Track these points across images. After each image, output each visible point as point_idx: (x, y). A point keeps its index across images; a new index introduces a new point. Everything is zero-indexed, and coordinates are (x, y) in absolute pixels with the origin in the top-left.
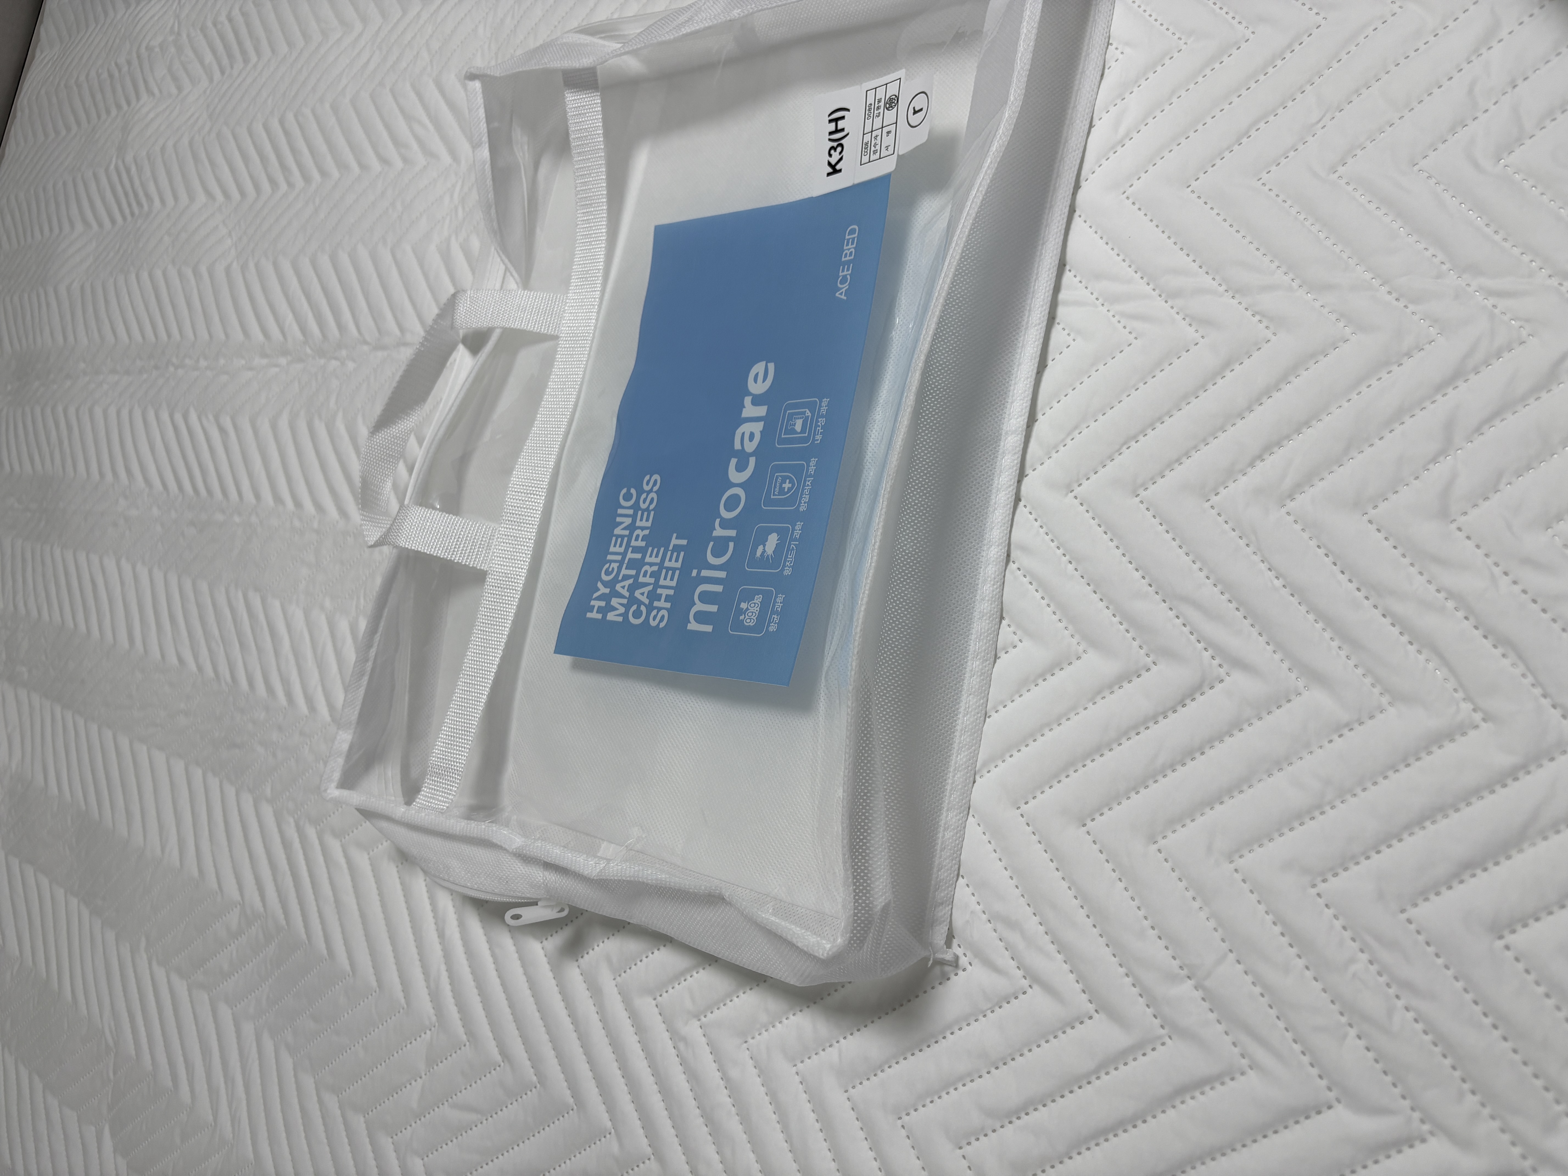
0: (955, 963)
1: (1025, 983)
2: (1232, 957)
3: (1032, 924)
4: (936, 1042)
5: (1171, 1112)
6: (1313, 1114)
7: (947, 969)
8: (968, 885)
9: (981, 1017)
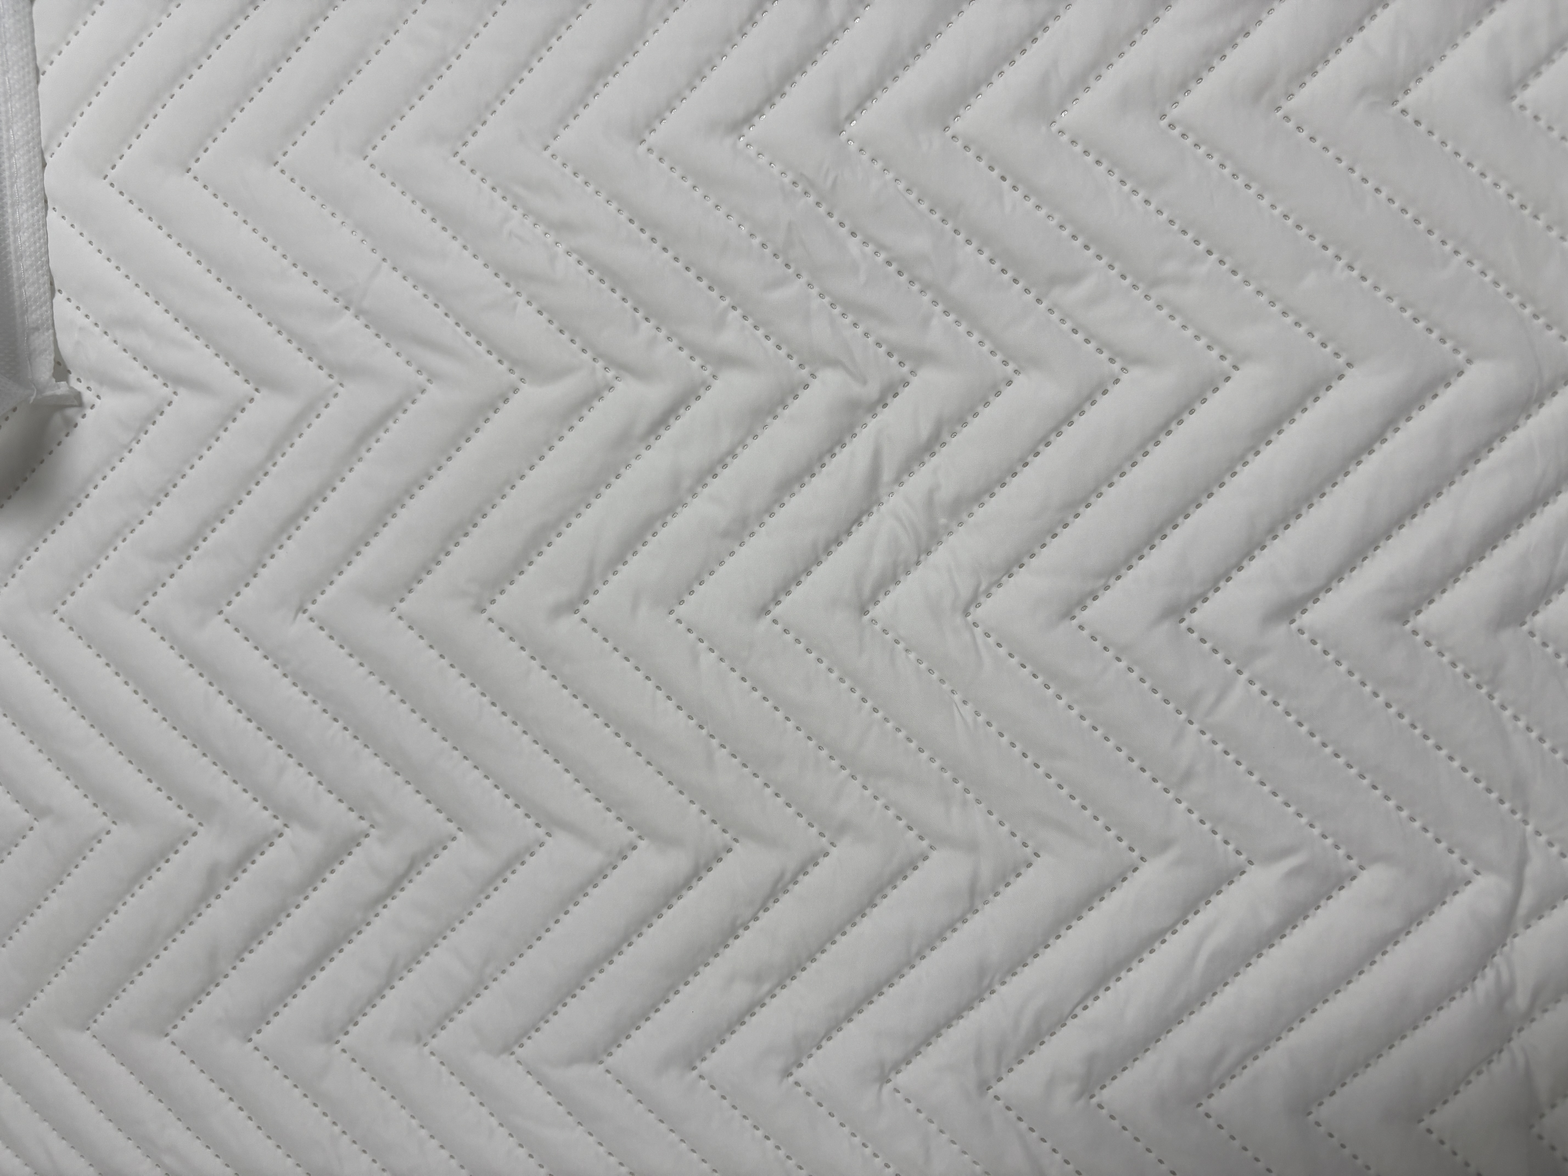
0: (77, 401)
1: (167, 391)
2: (386, 266)
3: (156, 315)
4: (79, 505)
5: (359, 467)
6: (501, 404)
7: (70, 412)
8: (69, 299)
9: (126, 454)
